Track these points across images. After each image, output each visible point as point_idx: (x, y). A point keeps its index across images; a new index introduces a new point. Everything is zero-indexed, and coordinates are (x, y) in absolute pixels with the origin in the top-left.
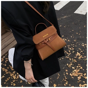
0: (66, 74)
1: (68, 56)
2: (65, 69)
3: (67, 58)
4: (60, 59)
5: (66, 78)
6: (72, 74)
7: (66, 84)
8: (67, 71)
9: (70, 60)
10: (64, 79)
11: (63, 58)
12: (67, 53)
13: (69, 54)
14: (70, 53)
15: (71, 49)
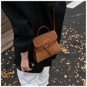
0: (77, 67)
1: (81, 50)
2: (77, 62)
3: (80, 52)
4: (72, 53)
5: (77, 71)
6: (83, 67)
7: (77, 76)
8: (78, 64)
9: (82, 54)
10: (75, 72)
11: (75, 52)
12: (80, 48)
13: (81, 49)
14: (83, 48)
15: (83, 44)
